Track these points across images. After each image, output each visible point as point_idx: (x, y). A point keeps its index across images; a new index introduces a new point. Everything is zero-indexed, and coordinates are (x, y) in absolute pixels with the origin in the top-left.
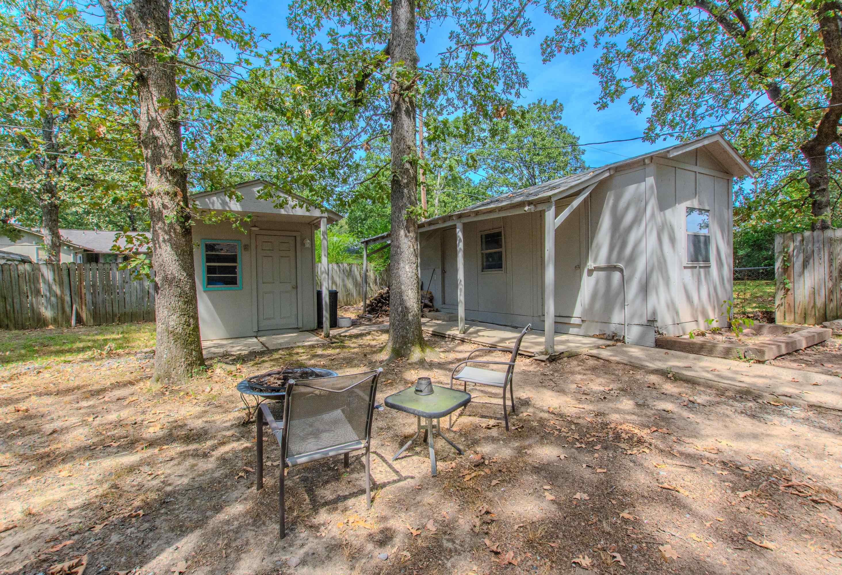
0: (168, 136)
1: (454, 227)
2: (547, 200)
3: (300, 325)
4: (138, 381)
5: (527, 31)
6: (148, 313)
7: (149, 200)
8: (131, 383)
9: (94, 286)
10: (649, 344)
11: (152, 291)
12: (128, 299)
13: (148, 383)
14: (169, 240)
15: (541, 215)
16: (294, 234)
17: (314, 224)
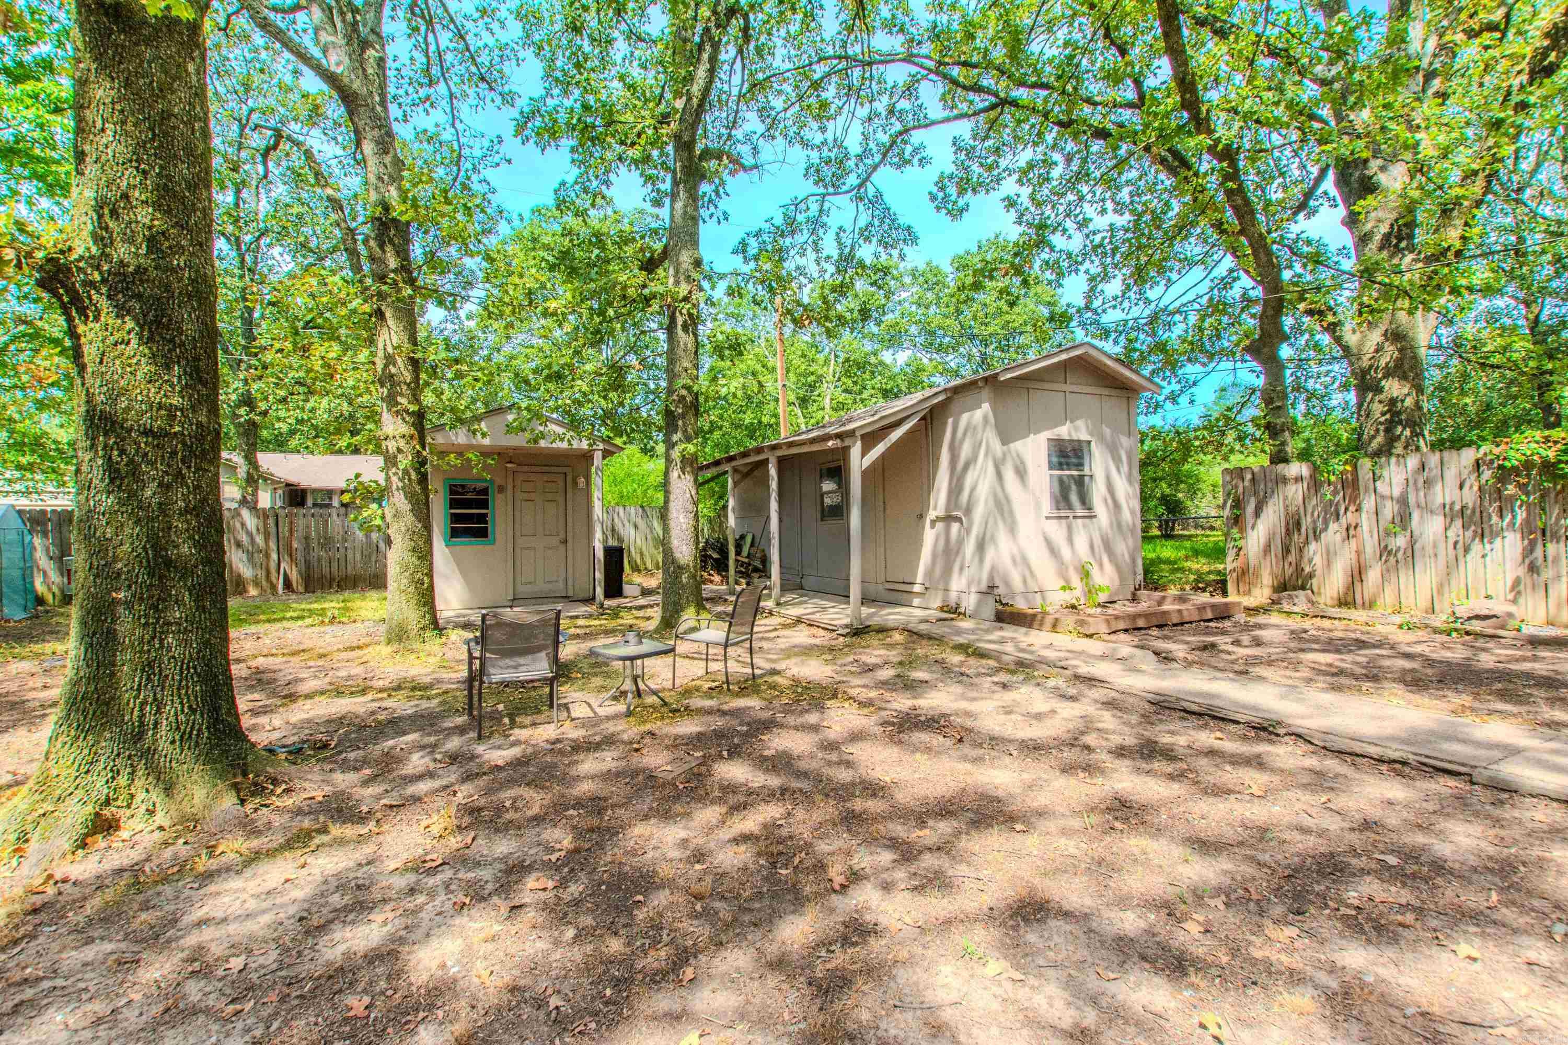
0: (406, 373)
1: (766, 461)
2: (852, 433)
3: (570, 594)
4: (367, 645)
5: (920, 160)
6: (376, 576)
7: (384, 444)
8: (359, 647)
9: (307, 538)
10: (985, 616)
11: (382, 545)
12: (350, 556)
13: (378, 648)
14: (403, 488)
15: (846, 450)
16: (565, 470)
17: (587, 457)
